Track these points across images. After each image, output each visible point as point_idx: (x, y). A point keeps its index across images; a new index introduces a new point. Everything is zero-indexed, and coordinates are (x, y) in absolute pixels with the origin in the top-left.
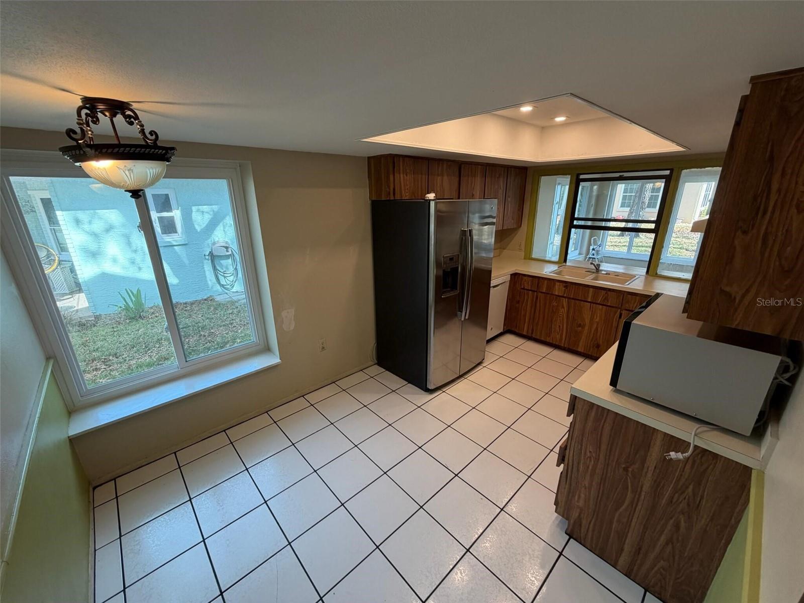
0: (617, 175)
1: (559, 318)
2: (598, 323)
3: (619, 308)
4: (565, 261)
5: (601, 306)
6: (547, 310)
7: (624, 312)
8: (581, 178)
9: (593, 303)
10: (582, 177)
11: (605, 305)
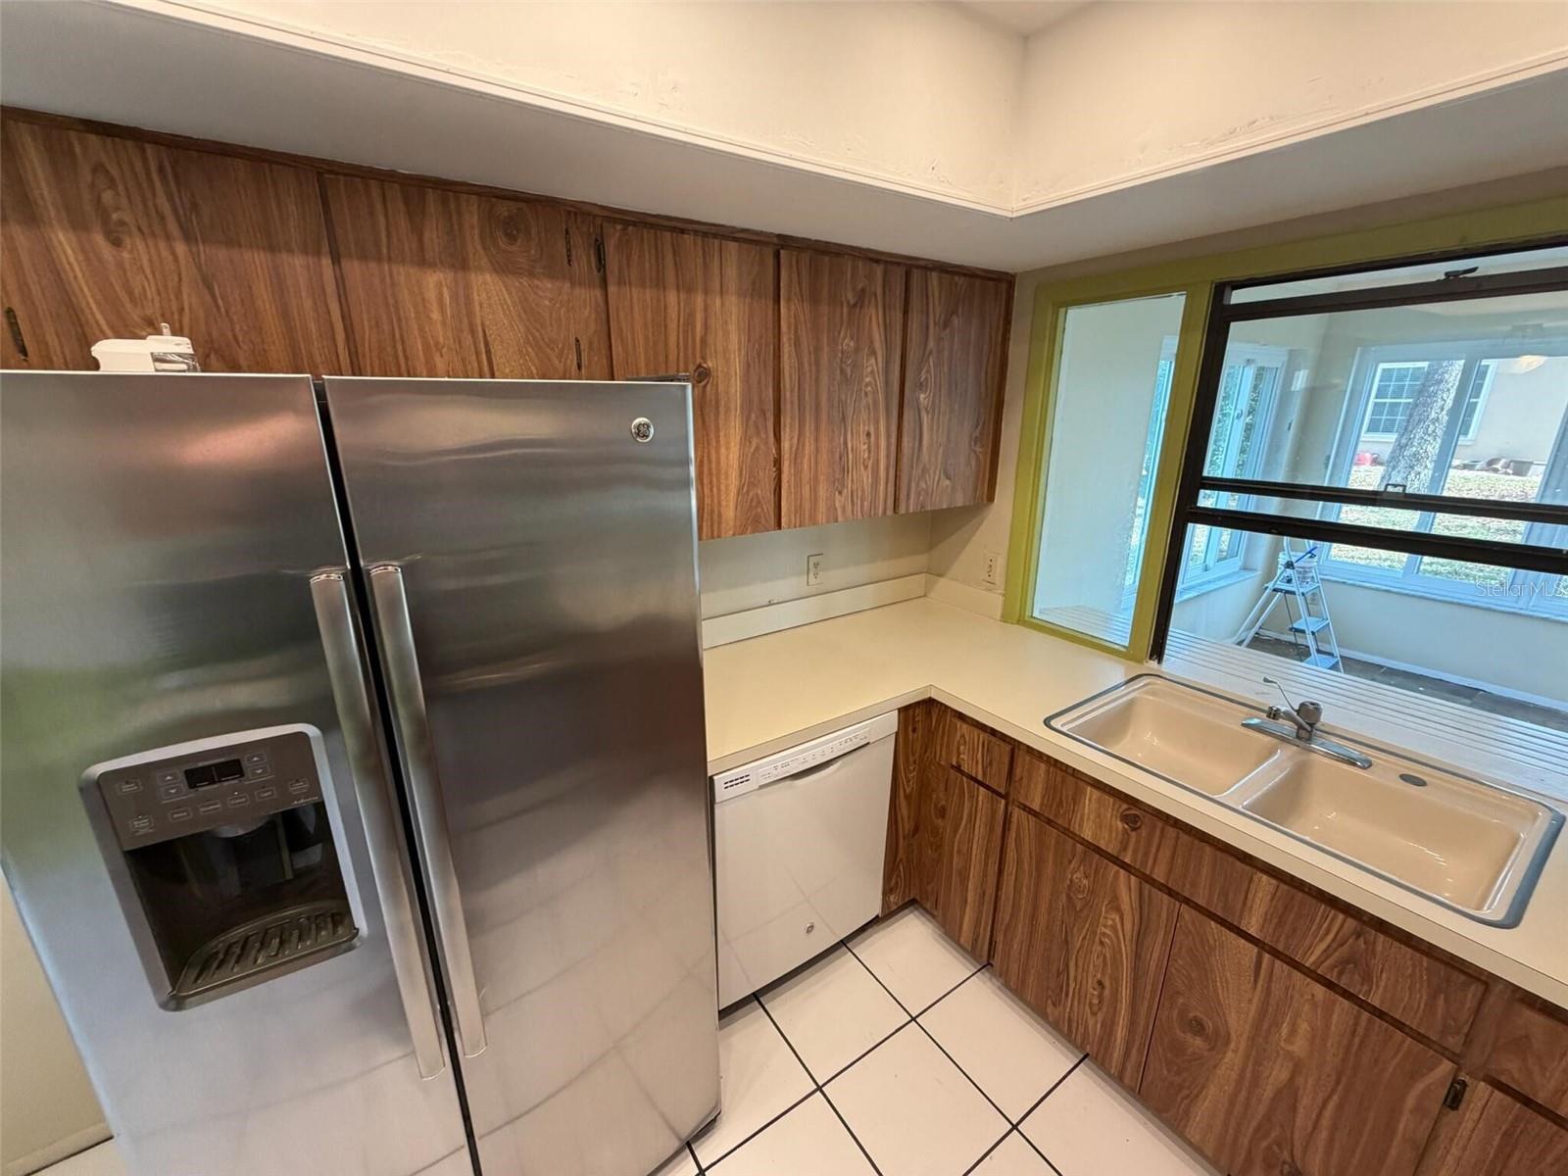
0: (1435, 272)
1: (1097, 948)
2: (1297, 1067)
3: (1445, 1052)
4: (1158, 651)
5: (1319, 991)
6: (1046, 891)
7: (1480, 1093)
8: (1234, 301)
9: (1276, 953)
10: (1239, 297)
11: (1346, 994)
